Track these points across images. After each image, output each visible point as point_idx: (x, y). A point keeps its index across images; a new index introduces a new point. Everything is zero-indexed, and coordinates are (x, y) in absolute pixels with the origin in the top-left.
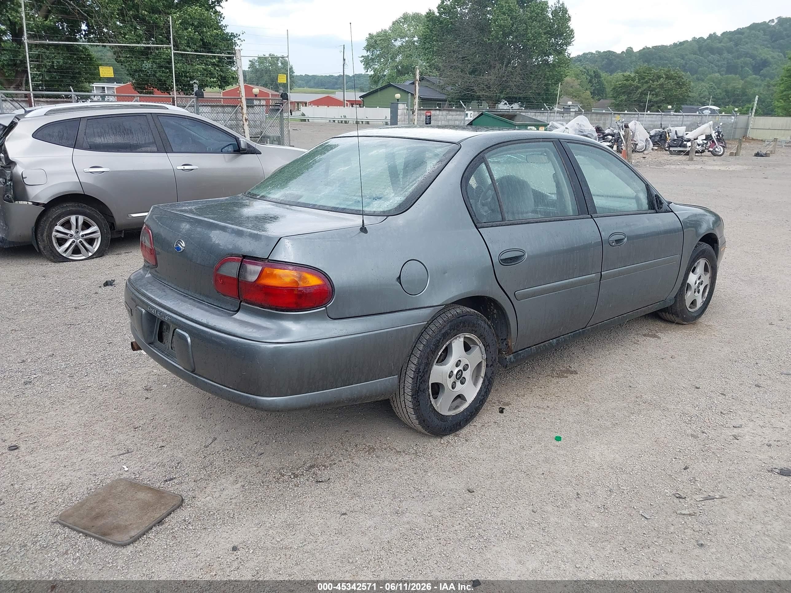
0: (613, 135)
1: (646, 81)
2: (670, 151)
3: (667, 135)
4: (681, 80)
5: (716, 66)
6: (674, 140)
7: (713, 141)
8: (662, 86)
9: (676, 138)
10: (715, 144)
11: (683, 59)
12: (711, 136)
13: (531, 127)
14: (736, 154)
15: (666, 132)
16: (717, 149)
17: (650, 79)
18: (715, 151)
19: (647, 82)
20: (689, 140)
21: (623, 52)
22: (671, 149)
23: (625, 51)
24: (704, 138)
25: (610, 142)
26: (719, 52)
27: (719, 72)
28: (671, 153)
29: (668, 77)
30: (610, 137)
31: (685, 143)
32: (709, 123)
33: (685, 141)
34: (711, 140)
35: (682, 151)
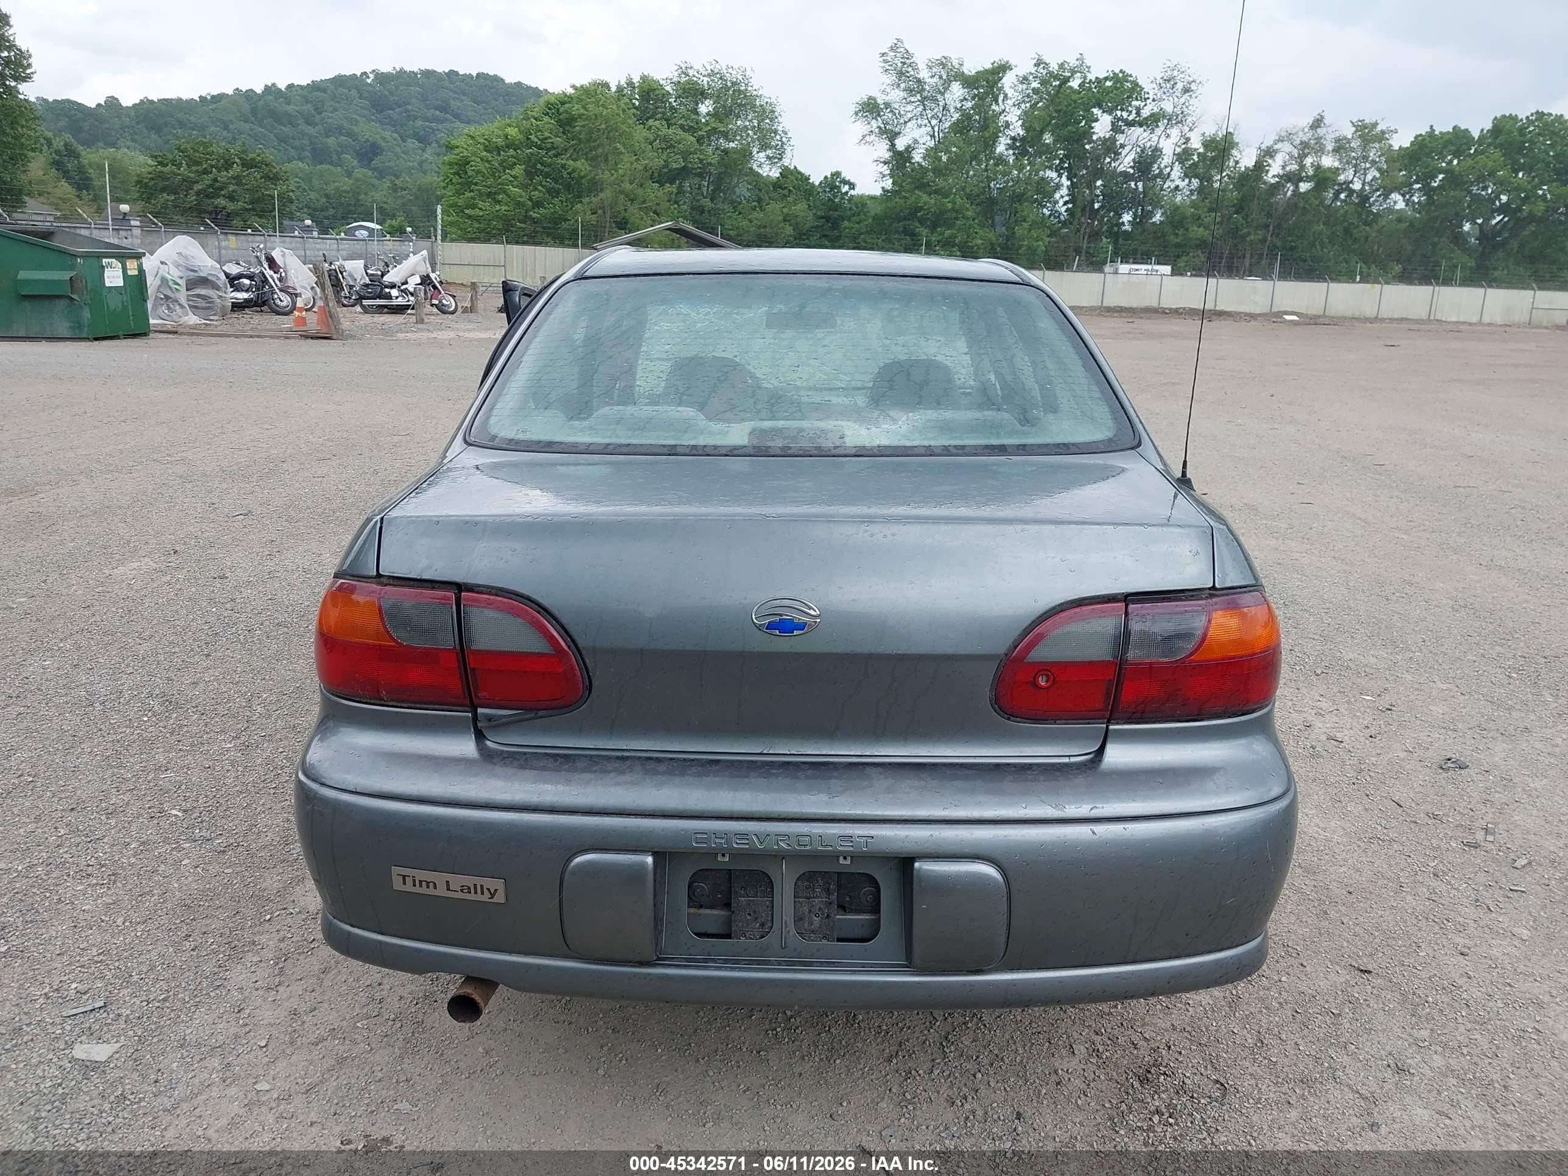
0: (251, 277)
1: (205, 169)
2: (363, 307)
3: (340, 276)
4: (271, 171)
5: (292, 148)
6: (367, 285)
7: (435, 287)
8: (238, 179)
9: (367, 281)
10: (440, 293)
11: (226, 128)
12: (428, 276)
13: (110, 260)
14: (472, 309)
15: (335, 270)
16: (444, 302)
17: (212, 166)
18: (443, 305)
19: (206, 172)
20: (393, 286)
21: (99, 105)
22: (365, 302)
23: (103, 104)
24: (419, 281)
25: (247, 291)
26: (289, 120)
27: (299, 159)
28: (366, 310)
29: (247, 164)
30: (247, 282)
31: (387, 290)
32: (422, 253)
33: (386, 287)
34: (429, 284)
35: (385, 306)
